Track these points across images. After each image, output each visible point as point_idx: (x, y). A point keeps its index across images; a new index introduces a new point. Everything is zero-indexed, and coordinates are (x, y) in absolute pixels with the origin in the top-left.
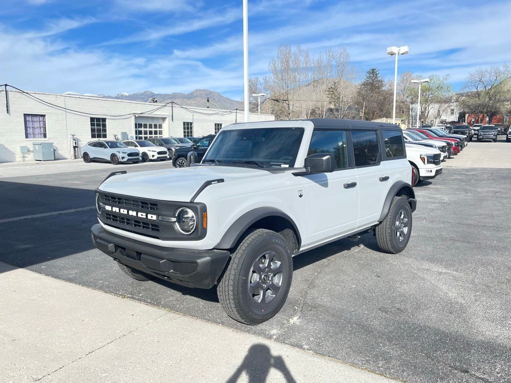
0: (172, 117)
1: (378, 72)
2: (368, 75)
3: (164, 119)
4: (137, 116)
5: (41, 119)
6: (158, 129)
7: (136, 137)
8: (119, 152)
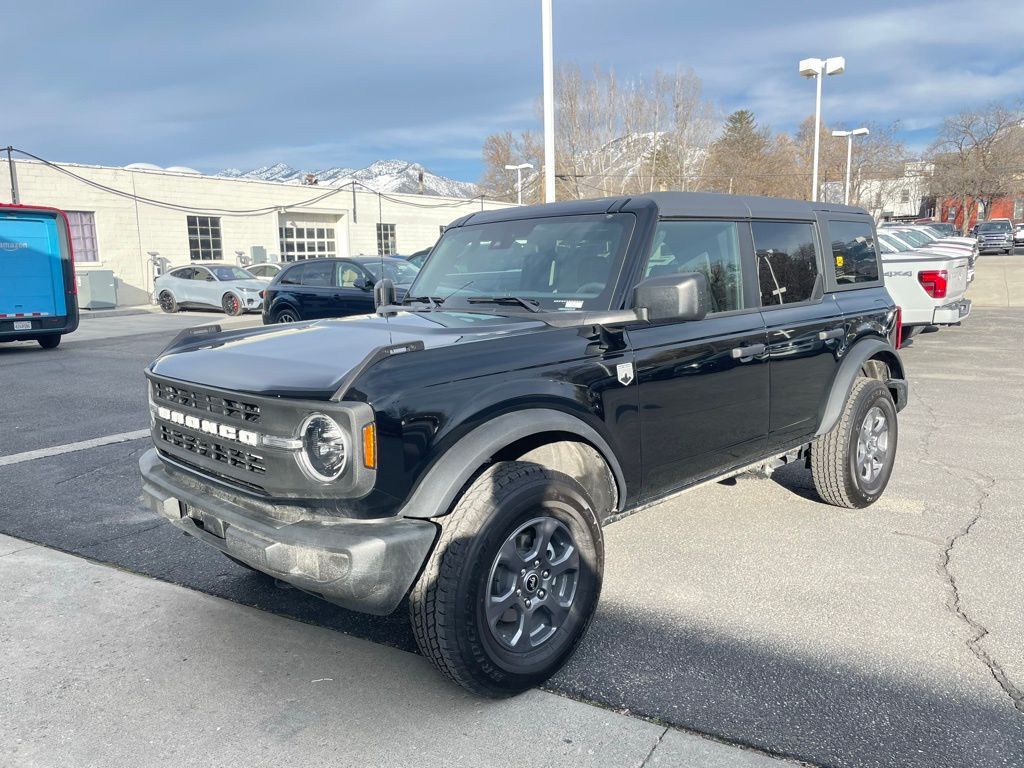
0: (355, 213)
1: (751, 118)
2: (731, 125)
3: (337, 217)
4: (283, 211)
5: (85, 219)
6: (326, 240)
7: (283, 257)
8: (242, 289)
